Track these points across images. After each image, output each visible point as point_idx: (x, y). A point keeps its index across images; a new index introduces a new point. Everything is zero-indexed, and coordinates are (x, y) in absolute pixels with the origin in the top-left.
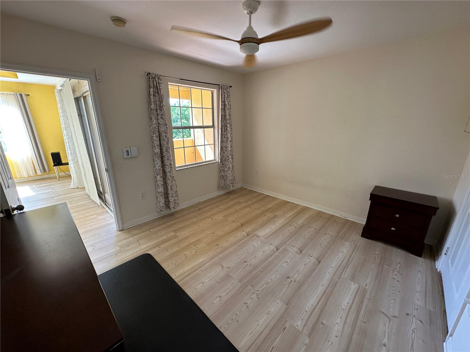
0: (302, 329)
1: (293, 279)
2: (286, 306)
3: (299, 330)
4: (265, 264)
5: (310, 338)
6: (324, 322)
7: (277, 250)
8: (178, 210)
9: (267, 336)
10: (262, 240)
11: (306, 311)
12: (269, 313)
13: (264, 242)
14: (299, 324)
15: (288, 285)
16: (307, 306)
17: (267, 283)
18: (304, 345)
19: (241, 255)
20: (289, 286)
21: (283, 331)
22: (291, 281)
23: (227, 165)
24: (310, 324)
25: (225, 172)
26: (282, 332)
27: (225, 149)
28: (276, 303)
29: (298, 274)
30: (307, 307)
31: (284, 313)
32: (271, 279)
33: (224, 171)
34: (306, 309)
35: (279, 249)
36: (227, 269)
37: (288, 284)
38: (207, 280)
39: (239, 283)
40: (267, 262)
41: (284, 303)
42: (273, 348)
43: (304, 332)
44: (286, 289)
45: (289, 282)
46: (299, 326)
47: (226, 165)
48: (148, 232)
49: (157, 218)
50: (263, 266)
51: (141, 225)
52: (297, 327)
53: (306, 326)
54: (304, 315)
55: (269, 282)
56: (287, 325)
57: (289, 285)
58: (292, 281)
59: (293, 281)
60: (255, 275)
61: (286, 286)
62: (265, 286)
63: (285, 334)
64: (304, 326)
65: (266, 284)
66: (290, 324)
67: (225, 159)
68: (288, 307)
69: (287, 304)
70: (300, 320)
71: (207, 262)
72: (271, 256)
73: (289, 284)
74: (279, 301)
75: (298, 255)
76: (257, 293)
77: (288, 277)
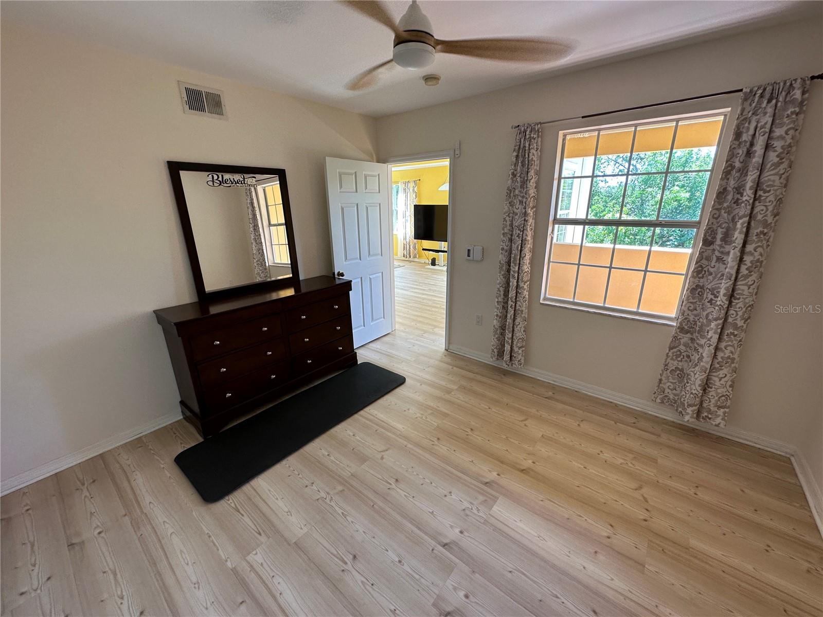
0: (248, 560)
1: (349, 567)
2: (294, 541)
3: (248, 554)
4: (394, 514)
5: (232, 570)
6: (243, 607)
7: (444, 545)
8: (525, 376)
9: (259, 509)
10: (475, 512)
11: (273, 576)
12: (289, 513)
13: (467, 515)
14: (257, 557)
15: (335, 553)
16: (283, 582)
17: (346, 514)
18: (227, 557)
19: (415, 473)
20: (332, 554)
21: (258, 532)
22: (345, 561)
23: (702, 346)
24: (252, 578)
25: (690, 364)
26: (256, 530)
27: (710, 296)
28: (302, 525)
29: (362, 582)
30: (280, 580)
31: (282, 536)
32: (352, 522)
33: (688, 360)
34: (277, 577)
35: (446, 549)
36: (379, 456)
37: (339, 554)
38: (358, 438)
39: (350, 474)
40: (399, 518)
41: (299, 539)
42: (243, 515)
43: (242, 562)
44: (328, 548)
45: (344, 557)
46: (255, 557)
47: (698, 344)
48: (451, 367)
49: (488, 364)
50: (388, 509)
51: (465, 358)
52: (254, 552)
53: (249, 569)
54: (268, 569)
55: (347, 517)
56: (263, 539)
57: (334, 555)
58: (346, 563)
59: (346, 567)
60: (367, 497)
61: (333, 549)
62: (340, 511)
63: (251, 532)
64: (251, 566)
65: (342, 513)
66: (262, 543)
67: (701, 327)
68: (289, 545)
69: (296, 544)
70: (263, 562)
71: (394, 433)
72: (419, 529)
73: (338, 556)
74: (305, 530)
75: (432, 601)
76: (327, 499)
77: (355, 557)
